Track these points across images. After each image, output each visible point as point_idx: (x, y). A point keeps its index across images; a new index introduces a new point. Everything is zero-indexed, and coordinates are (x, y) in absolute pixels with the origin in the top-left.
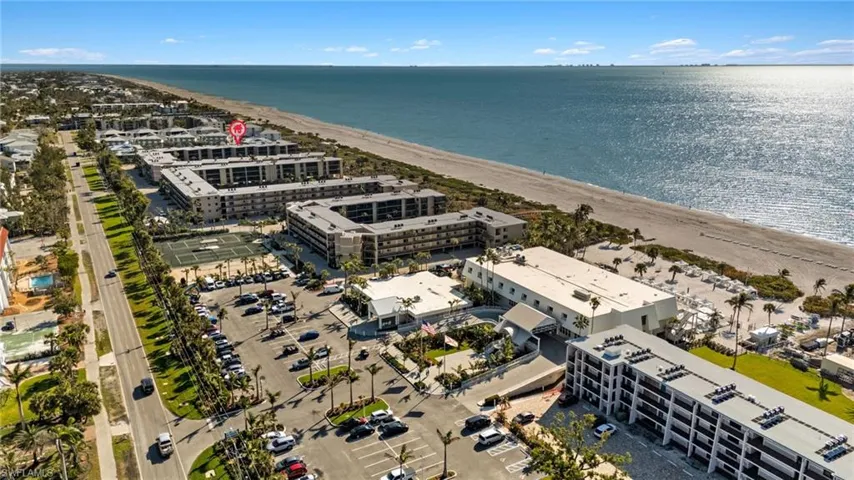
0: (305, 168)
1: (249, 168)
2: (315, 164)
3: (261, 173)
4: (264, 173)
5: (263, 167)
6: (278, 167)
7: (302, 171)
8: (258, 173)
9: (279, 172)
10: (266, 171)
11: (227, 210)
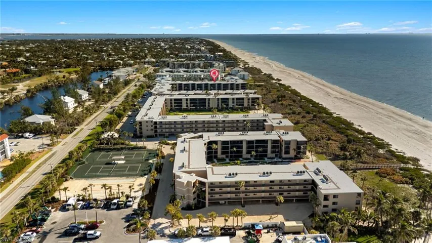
0: (235, 101)
1: (200, 99)
2: (243, 99)
3: (207, 103)
4: (209, 103)
5: (209, 99)
6: (218, 99)
7: (233, 103)
8: (205, 102)
9: (219, 103)
10: (211, 102)
11: (158, 131)
